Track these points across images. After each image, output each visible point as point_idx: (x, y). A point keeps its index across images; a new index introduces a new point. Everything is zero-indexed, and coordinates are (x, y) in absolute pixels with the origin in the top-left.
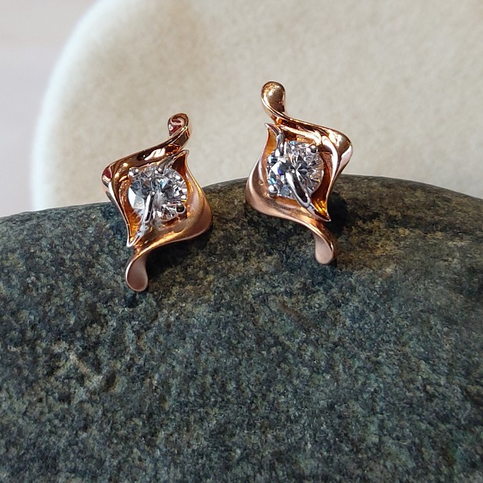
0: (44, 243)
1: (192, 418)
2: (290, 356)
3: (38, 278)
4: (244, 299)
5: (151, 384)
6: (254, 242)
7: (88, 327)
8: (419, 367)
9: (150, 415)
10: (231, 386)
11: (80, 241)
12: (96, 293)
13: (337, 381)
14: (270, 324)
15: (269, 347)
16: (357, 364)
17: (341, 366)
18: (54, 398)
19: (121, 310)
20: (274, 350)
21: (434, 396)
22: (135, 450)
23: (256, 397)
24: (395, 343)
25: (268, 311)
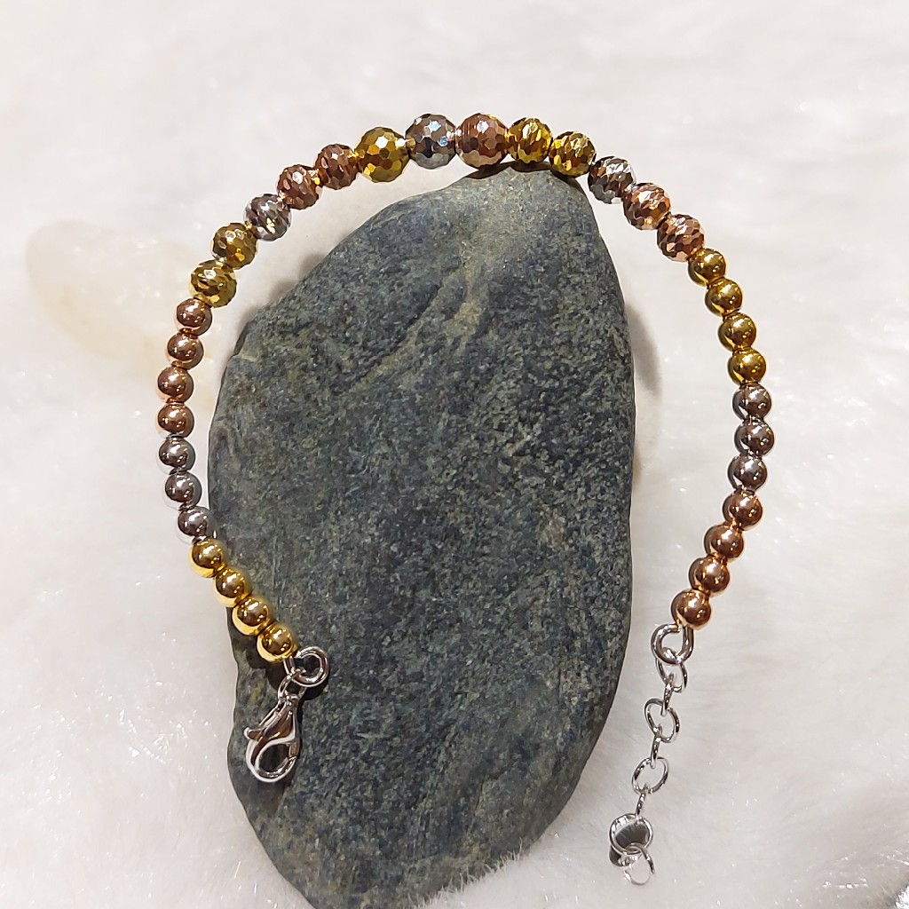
0: (614, 428)
1: (470, 516)
2: (499, 597)
3: (589, 421)
4: (546, 569)
5: (498, 491)
6: (586, 585)
7: (547, 452)
8: (475, 692)
9: (478, 487)
10: (486, 549)
11: (609, 455)
12: (572, 460)
13: (477, 628)
14: (526, 586)
15: (508, 581)
16: (486, 646)
17: (485, 633)
18: (502, 420)
19: (555, 477)
20: (507, 585)
21: (453, 699)
22: (455, 472)
23: (476, 565)
24: (496, 677)
25: (534, 585)
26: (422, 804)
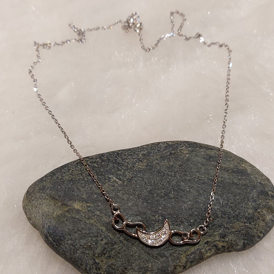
0: (105, 156)
1: (144, 189)
2: (166, 175)
3: (105, 163)
4: (154, 164)
5: (133, 183)
7: (117, 172)
8: (197, 174)
10: (153, 182)
11: (114, 156)
12: (118, 165)
13: (178, 179)
14: (160, 169)
15: (160, 173)
16: (182, 175)
17: (178, 176)
18: (111, 187)
19: (125, 168)
20: (162, 174)
21: (201, 180)
22: (131, 196)
24: (190, 170)
25: (159, 166)
26: (235, 181)
